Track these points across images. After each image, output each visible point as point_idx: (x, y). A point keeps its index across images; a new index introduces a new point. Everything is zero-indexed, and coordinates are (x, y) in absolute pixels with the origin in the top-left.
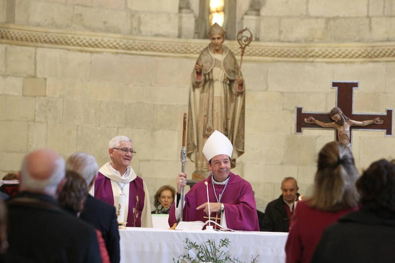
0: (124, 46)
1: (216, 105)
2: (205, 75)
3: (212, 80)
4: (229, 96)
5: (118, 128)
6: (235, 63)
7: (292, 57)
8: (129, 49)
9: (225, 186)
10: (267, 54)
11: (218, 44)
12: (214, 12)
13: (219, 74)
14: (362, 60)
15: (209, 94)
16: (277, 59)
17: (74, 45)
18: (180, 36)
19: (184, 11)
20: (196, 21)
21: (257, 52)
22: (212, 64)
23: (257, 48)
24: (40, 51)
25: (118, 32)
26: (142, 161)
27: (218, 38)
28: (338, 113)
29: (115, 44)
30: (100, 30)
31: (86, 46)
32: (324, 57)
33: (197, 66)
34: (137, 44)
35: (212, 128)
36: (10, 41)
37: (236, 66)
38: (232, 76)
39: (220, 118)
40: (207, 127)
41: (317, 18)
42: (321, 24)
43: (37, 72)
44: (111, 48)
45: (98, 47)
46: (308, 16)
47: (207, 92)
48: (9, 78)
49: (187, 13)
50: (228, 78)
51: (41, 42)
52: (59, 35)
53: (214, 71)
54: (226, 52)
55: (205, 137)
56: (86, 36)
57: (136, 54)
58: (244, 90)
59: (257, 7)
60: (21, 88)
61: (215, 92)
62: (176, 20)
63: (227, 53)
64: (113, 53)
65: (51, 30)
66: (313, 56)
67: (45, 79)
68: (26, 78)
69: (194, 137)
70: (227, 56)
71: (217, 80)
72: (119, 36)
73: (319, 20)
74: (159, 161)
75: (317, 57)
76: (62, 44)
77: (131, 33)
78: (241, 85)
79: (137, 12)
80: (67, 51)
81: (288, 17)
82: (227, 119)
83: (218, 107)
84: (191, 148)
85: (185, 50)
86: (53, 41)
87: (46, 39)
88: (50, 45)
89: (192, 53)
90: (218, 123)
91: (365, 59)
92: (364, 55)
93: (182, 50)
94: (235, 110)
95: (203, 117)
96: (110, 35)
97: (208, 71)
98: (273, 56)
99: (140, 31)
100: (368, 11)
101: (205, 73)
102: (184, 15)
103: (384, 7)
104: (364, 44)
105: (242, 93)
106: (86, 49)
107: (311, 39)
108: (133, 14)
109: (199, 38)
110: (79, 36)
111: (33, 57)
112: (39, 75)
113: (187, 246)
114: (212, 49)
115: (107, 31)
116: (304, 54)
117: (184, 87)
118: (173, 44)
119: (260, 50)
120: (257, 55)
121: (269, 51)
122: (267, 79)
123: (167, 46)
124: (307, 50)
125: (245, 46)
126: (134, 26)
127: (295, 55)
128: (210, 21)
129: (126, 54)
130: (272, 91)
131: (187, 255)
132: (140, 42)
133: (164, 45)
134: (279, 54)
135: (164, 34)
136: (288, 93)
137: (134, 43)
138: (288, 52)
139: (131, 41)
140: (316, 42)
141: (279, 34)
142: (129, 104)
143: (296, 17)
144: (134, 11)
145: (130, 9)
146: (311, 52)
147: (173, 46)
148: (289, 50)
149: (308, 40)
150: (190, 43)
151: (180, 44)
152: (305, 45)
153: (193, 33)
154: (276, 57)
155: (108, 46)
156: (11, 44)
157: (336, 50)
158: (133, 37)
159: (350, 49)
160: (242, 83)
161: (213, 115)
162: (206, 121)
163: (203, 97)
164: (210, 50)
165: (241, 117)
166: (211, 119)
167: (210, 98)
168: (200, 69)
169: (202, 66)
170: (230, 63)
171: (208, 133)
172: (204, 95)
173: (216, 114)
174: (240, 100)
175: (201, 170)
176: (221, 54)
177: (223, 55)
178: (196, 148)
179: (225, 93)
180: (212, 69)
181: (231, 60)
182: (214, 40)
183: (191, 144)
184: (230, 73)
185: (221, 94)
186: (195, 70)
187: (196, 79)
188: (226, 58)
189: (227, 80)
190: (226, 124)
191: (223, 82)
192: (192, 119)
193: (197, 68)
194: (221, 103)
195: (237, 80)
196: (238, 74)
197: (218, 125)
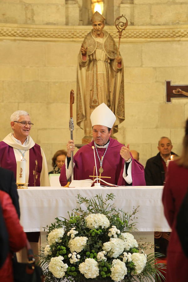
0: (20, 34)
1: (99, 81)
2: (89, 56)
3: (96, 60)
4: (110, 72)
5: (19, 103)
6: (114, 45)
7: (162, 37)
8: (25, 36)
9: (106, 150)
10: (140, 36)
11: (100, 30)
12: (95, 2)
13: (101, 55)
15: (93, 72)
16: (149, 40)
18: (67, 24)
19: (70, 2)
20: (80, 11)
21: (133, 34)
22: (95, 47)
23: (132, 31)
25: (15, 22)
26: (40, 129)
27: (99, 25)
29: (13, 32)
33: (83, 48)
34: (32, 32)
35: (97, 100)
37: (115, 47)
38: (112, 55)
39: (103, 92)
40: (93, 100)
41: (182, 3)
42: (185, 8)
44: (10, 36)
47: (91, 70)
49: (72, 4)
50: (108, 58)
53: (96, 53)
54: (106, 36)
55: (91, 108)
57: (32, 40)
58: (122, 67)
61: (99, 69)
62: (63, 10)
63: (107, 36)
64: (11, 40)
66: (179, 36)
69: (82, 108)
70: (107, 39)
71: (100, 60)
72: (16, 25)
73: (184, 6)
74: (54, 129)
75: (183, 36)
77: (26, 23)
78: (120, 63)
79: (30, 4)
81: (158, 4)
82: (109, 92)
83: (102, 83)
84: (80, 118)
85: (72, 36)
89: (78, 37)
90: (102, 96)
93: (69, 36)
94: (115, 84)
95: (90, 91)
96: (8, 25)
97: (92, 53)
98: (146, 37)
99: (33, 21)
101: (90, 54)
102: (70, 6)
105: (121, 70)
107: (177, 21)
108: (27, 7)
109: (83, 25)
113: (79, 201)
114: (94, 34)
115: (6, 21)
116: (172, 35)
117: (73, 66)
118: (62, 30)
119: (135, 33)
120: (133, 37)
121: (143, 33)
122: (142, 57)
123: (57, 32)
124: (174, 32)
125: (122, 30)
126: (28, 17)
127: (164, 36)
128: (92, 10)
129: (22, 40)
130: (146, 67)
131: (80, 209)
132: (34, 30)
133: (54, 32)
134: (151, 36)
135: (54, 22)
136: (160, 67)
137: (29, 31)
138: (159, 34)
139: (26, 29)
140: (182, 24)
141: (150, 18)
142: (27, 82)
143: (164, 3)
144: (28, 3)
145: (24, 2)
146: (177, 33)
147: (62, 33)
148: (159, 32)
149: (175, 23)
150: (76, 29)
151: (67, 30)
152: (172, 27)
153: (78, 20)
154: (149, 38)
155: (7, 34)
158: (27, 26)
160: (121, 62)
161: (97, 89)
162: (92, 94)
163: (89, 74)
164: (93, 35)
165: (121, 90)
166: (96, 92)
167: (94, 75)
168: (85, 51)
169: (87, 49)
170: (109, 45)
171: (94, 104)
172: (89, 73)
173: (100, 88)
174: (120, 75)
175: (90, 136)
176: (102, 38)
177: (103, 39)
178: (85, 117)
179: (106, 70)
180: (95, 51)
181: (111, 42)
182: (96, 27)
183: (80, 114)
184: (111, 53)
185: (103, 71)
186: (81, 52)
187: (82, 59)
188: (106, 40)
189: (108, 60)
190: (108, 96)
191: (105, 61)
192: (80, 93)
193: (82, 50)
194: (104, 79)
195: (117, 59)
196: (117, 54)
197: (102, 98)
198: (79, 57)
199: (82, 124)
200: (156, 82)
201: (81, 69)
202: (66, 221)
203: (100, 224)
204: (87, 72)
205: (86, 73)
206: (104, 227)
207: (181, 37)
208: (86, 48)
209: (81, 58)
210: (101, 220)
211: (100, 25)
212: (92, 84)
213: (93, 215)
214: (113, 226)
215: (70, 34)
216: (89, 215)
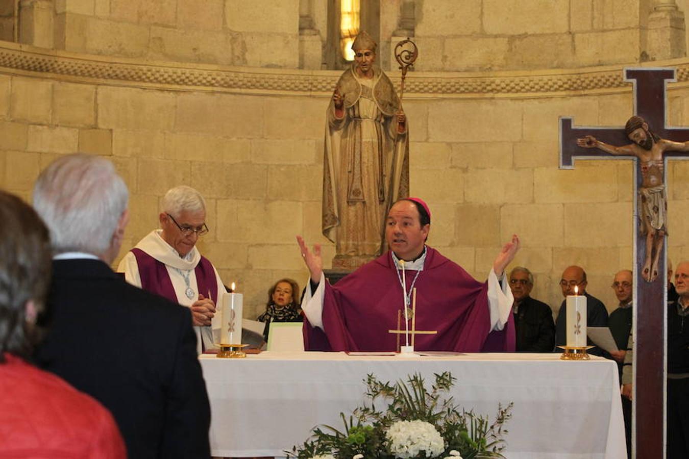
0: (222, 82)
1: (365, 155)
3: (359, 117)
4: (384, 141)
5: (216, 200)
6: (392, 91)
7: (462, 92)
8: (230, 86)
10: (426, 89)
11: (367, 63)
12: (347, 37)
13: (368, 108)
14: (564, 93)
15: (355, 139)
16: (441, 96)
17: (151, 81)
18: (301, 67)
19: (306, 31)
20: (324, 47)
21: (413, 86)
22: (359, 94)
23: (413, 81)
24: (102, 90)
25: (215, 62)
26: (252, 246)
29: (210, 78)
30: (189, 60)
31: (168, 83)
32: (509, 91)
33: (336, 95)
34: (241, 79)
35: (361, 190)
36: (60, 76)
37: (394, 96)
38: (388, 110)
39: (372, 174)
40: (353, 189)
41: (496, 36)
42: (502, 44)
43: (99, 121)
44: (204, 85)
45: (186, 84)
46: (483, 35)
47: (351, 136)
48: (58, 129)
49: (310, 35)
50: (382, 114)
51: (104, 77)
52: (129, 67)
53: (361, 104)
54: (378, 76)
55: (350, 204)
56: (168, 68)
57: (240, 94)
58: (406, 131)
59: (410, 25)
60: (76, 145)
62: (295, 44)
63: (380, 76)
64: (207, 92)
65: (117, 60)
66: (492, 91)
67: (111, 130)
68: (83, 129)
69: (333, 205)
70: (380, 81)
71: (367, 117)
72: (215, 67)
73: (499, 40)
74: (276, 245)
75: (498, 91)
76: (134, 80)
77: (233, 64)
78: (403, 124)
79: (240, 33)
80: (141, 90)
81: (455, 36)
82: (382, 175)
84: (329, 222)
85: (310, 87)
86: (121, 75)
87: (110, 72)
88: (117, 82)
89: (319, 90)
90: (369, 182)
91: (568, 92)
92: (566, 86)
93: (305, 87)
94: (394, 160)
95: (347, 173)
96: (201, 66)
97: (353, 105)
98: (434, 92)
99: (245, 61)
100: (569, 26)
101: (349, 107)
102: (306, 38)
103: (593, 18)
104: (566, 71)
105: (404, 137)
106: (168, 86)
107: (489, 66)
108: (234, 38)
109: (328, 69)
110: (158, 69)
111: (93, 98)
112: (101, 126)
113: (370, 390)
114: (357, 71)
115: (199, 60)
116: (479, 88)
117: (309, 139)
118: (293, 77)
119: (417, 84)
120: (412, 91)
121: (430, 84)
122: (427, 124)
123: (284, 81)
124: (484, 82)
125: (406, 64)
126: (237, 54)
127: (467, 89)
128: (342, 49)
129: (225, 93)
130: (434, 142)
131: (371, 407)
132: (245, 76)
133: (280, 79)
134: (444, 89)
135: (280, 64)
136: (458, 143)
137: (236, 77)
138: (457, 86)
139: (233, 75)
140: (496, 71)
141: (442, 60)
142: (232, 165)
143: (466, 36)
144: (235, 32)
145: (231, 30)
146: (490, 85)
147: (293, 81)
148: (458, 83)
149: (485, 68)
150: (317, 76)
151: (302, 78)
152: (480, 74)
153: (320, 63)
154: (440, 93)
155: (200, 81)
156: (60, 80)
157: (527, 81)
158: (236, 69)
159: (545, 79)
160: (405, 121)
161: (361, 170)
162: (351, 180)
163: (347, 143)
164: (354, 73)
165: (403, 173)
166: (358, 176)
167: (356, 144)
168: (340, 101)
169: (344, 96)
170: (384, 92)
171: (356, 198)
172: (347, 140)
173: (365, 169)
174: (402, 146)
175: (346, 255)
176: (370, 79)
177: (373, 80)
178: (338, 221)
179: (378, 136)
180: (358, 101)
181: (387, 87)
182: (361, 58)
183: (329, 216)
184: (386, 106)
185: (372, 138)
186: (333, 102)
187: (335, 116)
188: (378, 83)
189: (381, 117)
190: (381, 183)
191: (376, 120)
192: (330, 177)
193: (336, 99)
194: (373, 152)
195: (397, 116)
196: (398, 109)
197: (369, 186)
198: (330, 111)
199: (332, 234)
200: (452, 167)
201: (331, 134)
202: (340, 436)
203: (421, 446)
204: (343, 140)
205: (341, 141)
206: (432, 453)
207: (495, 91)
208: (342, 95)
209: (333, 113)
210: (424, 437)
211: (367, 55)
212: (353, 162)
213: (403, 423)
214: (453, 452)
215: (305, 85)
216: (396, 424)
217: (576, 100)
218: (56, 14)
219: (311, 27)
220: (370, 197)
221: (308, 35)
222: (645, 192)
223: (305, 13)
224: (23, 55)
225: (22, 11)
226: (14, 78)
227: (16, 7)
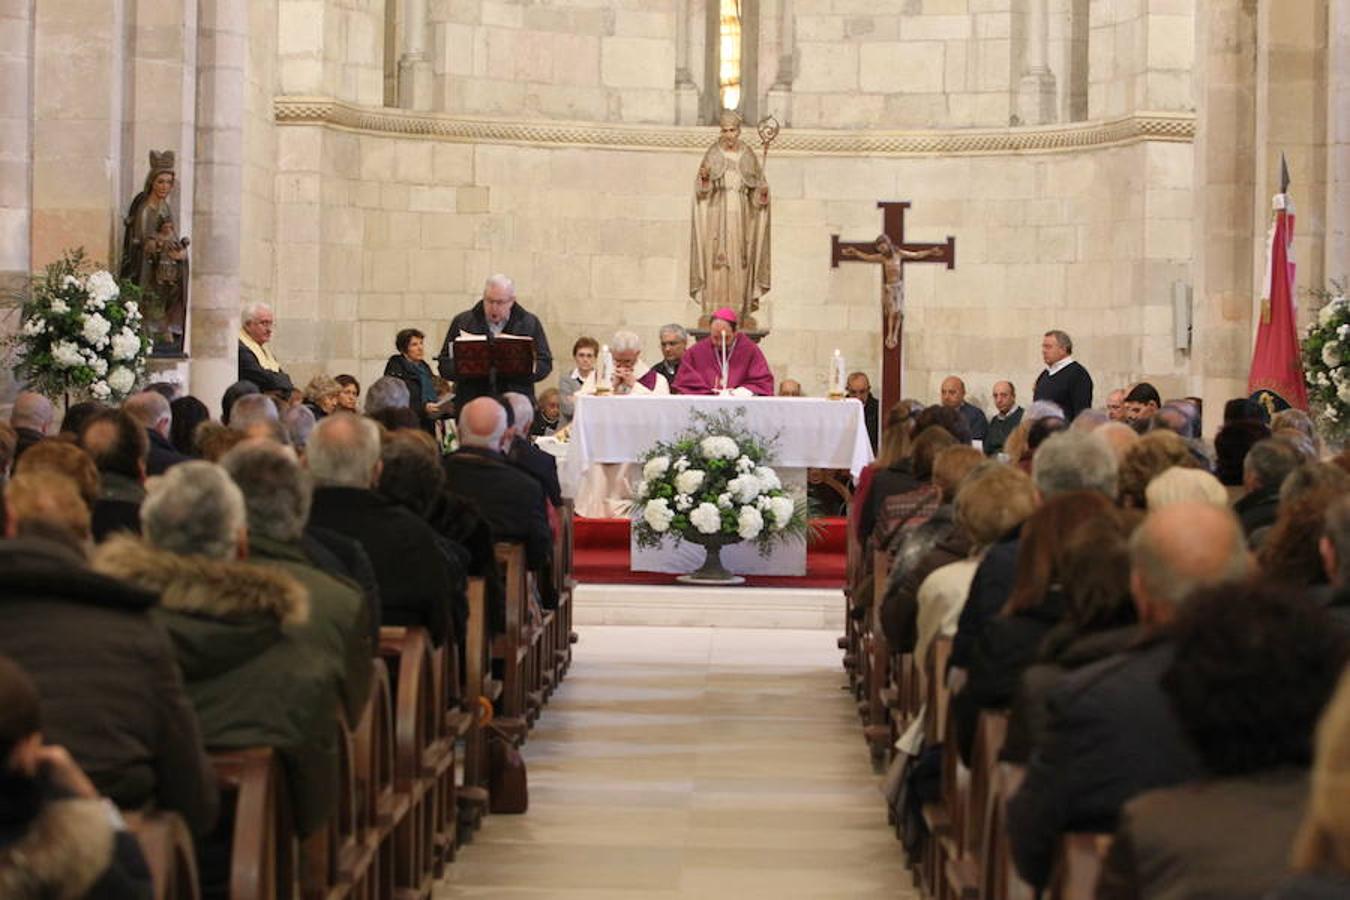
0: (597, 139)
1: (729, 223)
2: (714, 182)
3: (724, 188)
4: (747, 210)
5: (591, 255)
6: (756, 162)
8: (606, 143)
10: (802, 146)
11: (732, 138)
12: (726, 85)
13: (733, 180)
14: (938, 154)
15: (720, 208)
16: (817, 153)
17: (527, 139)
18: (677, 123)
19: (683, 86)
20: (701, 100)
21: (789, 144)
22: (724, 167)
23: (788, 139)
24: (480, 148)
25: (590, 118)
26: (626, 301)
27: (732, 130)
28: (884, 241)
29: (585, 135)
30: (564, 117)
31: (544, 140)
32: (884, 150)
33: (703, 169)
34: (616, 135)
36: (439, 137)
37: (758, 167)
38: (752, 182)
39: (735, 241)
40: (718, 254)
41: (872, 94)
42: (878, 103)
43: (477, 179)
44: (580, 141)
45: (562, 141)
46: (861, 92)
47: (717, 205)
48: (437, 188)
49: (687, 89)
50: (746, 185)
51: (481, 136)
52: (506, 126)
53: (726, 176)
54: (743, 149)
55: (715, 269)
56: (544, 126)
57: (615, 150)
58: (768, 201)
59: (788, 79)
60: (455, 202)
61: (729, 204)
62: (671, 100)
63: (745, 150)
64: (583, 149)
65: (495, 120)
66: (867, 149)
67: (488, 189)
68: (461, 187)
69: (700, 269)
70: (744, 154)
71: (731, 188)
72: (590, 124)
73: (876, 98)
74: (649, 301)
75: (874, 150)
76: (511, 138)
77: (607, 120)
78: (765, 195)
79: (616, 89)
81: (832, 93)
82: (745, 242)
83: (733, 226)
84: (696, 285)
85: (686, 143)
86: (498, 134)
87: (488, 131)
89: (695, 146)
90: (733, 248)
91: (941, 153)
92: (939, 147)
93: (681, 143)
94: (756, 229)
95: (713, 240)
96: (578, 123)
97: (718, 177)
98: (811, 149)
99: (620, 117)
100: (944, 86)
101: (714, 179)
102: (683, 92)
103: (966, 80)
104: (939, 132)
105: (766, 206)
106: (543, 143)
107: (865, 124)
108: (609, 93)
109: (705, 125)
110: (534, 127)
111: (470, 157)
112: (477, 184)
115: (575, 117)
116: (854, 146)
118: (668, 133)
119: (793, 140)
121: (806, 142)
122: (803, 181)
123: (659, 137)
124: (859, 141)
125: (769, 139)
126: (612, 110)
127: (842, 147)
128: (721, 98)
129: (601, 149)
130: (810, 199)
131: (693, 428)
132: (621, 132)
133: (655, 135)
135: (656, 120)
137: (611, 133)
139: (608, 131)
140: (871, 129)
141: (819, 117)
142: (606, 221)
143: (843, 93)
144: (612, 88)
145: (606, 86)
146: (865, 143)
147: (668, 137)
148: (833, 141)
149: (861, 126)
150: (692, 132)
151: (677, 134)
152: (855, 132)
153: (697, 117)
155: (575, 138)
156: (440, 141)
157: (901, 140)
158: (610, 125)
159: (919, 140)
160: (766, 191)
161: (725, 238)
162: (716, 246)
163: (712, 212)
164: (721, 146)
166: (723, 243)
167: (721, 213)
168: (706, 173)
169: (710, 168)
170: (748, 165)
171: (721, 263)
172: (712, 209)
173: (730, 236)
174: (764, 216)
176: (735, 152)
177: (738, 153)
178: (704, 284)
179: (742, 206)
180: (723, 174)
181: (750, 159)
182: (726, 132)
183: (695, 279)
184: (750, 178)
185: (736, 208)
186: (700, 174)
187: (701, 187)
188: (743, 156)
189: (745, 188)
190: (744, 249)
191: (740, 191)
193: (703, 172)
195: (759, 187)
196: (760, 180)
197: (733, 251)
199: (699, 296)
201: (699, 203)
202: (673, 446)
203: (723, 452)
204: (709, 208)
206: (730, 457)
207: (870, 150)
208: (708, 167)
209: (699, 184)
210: (725, 447)
212: (718, 229)
213: (712, 438)
214: (743, 457)
215: (681, 141)
216: (708, 439)
217: (949, 161)
218: (435, 75)
219: (689, 81)
220: (733, 262)
221: (685, 88)
222: (888, 286)
223: (681, 66)
224: (406, 120)
225: (402, 71)
226: (398, 141)
227: (396, 68)
